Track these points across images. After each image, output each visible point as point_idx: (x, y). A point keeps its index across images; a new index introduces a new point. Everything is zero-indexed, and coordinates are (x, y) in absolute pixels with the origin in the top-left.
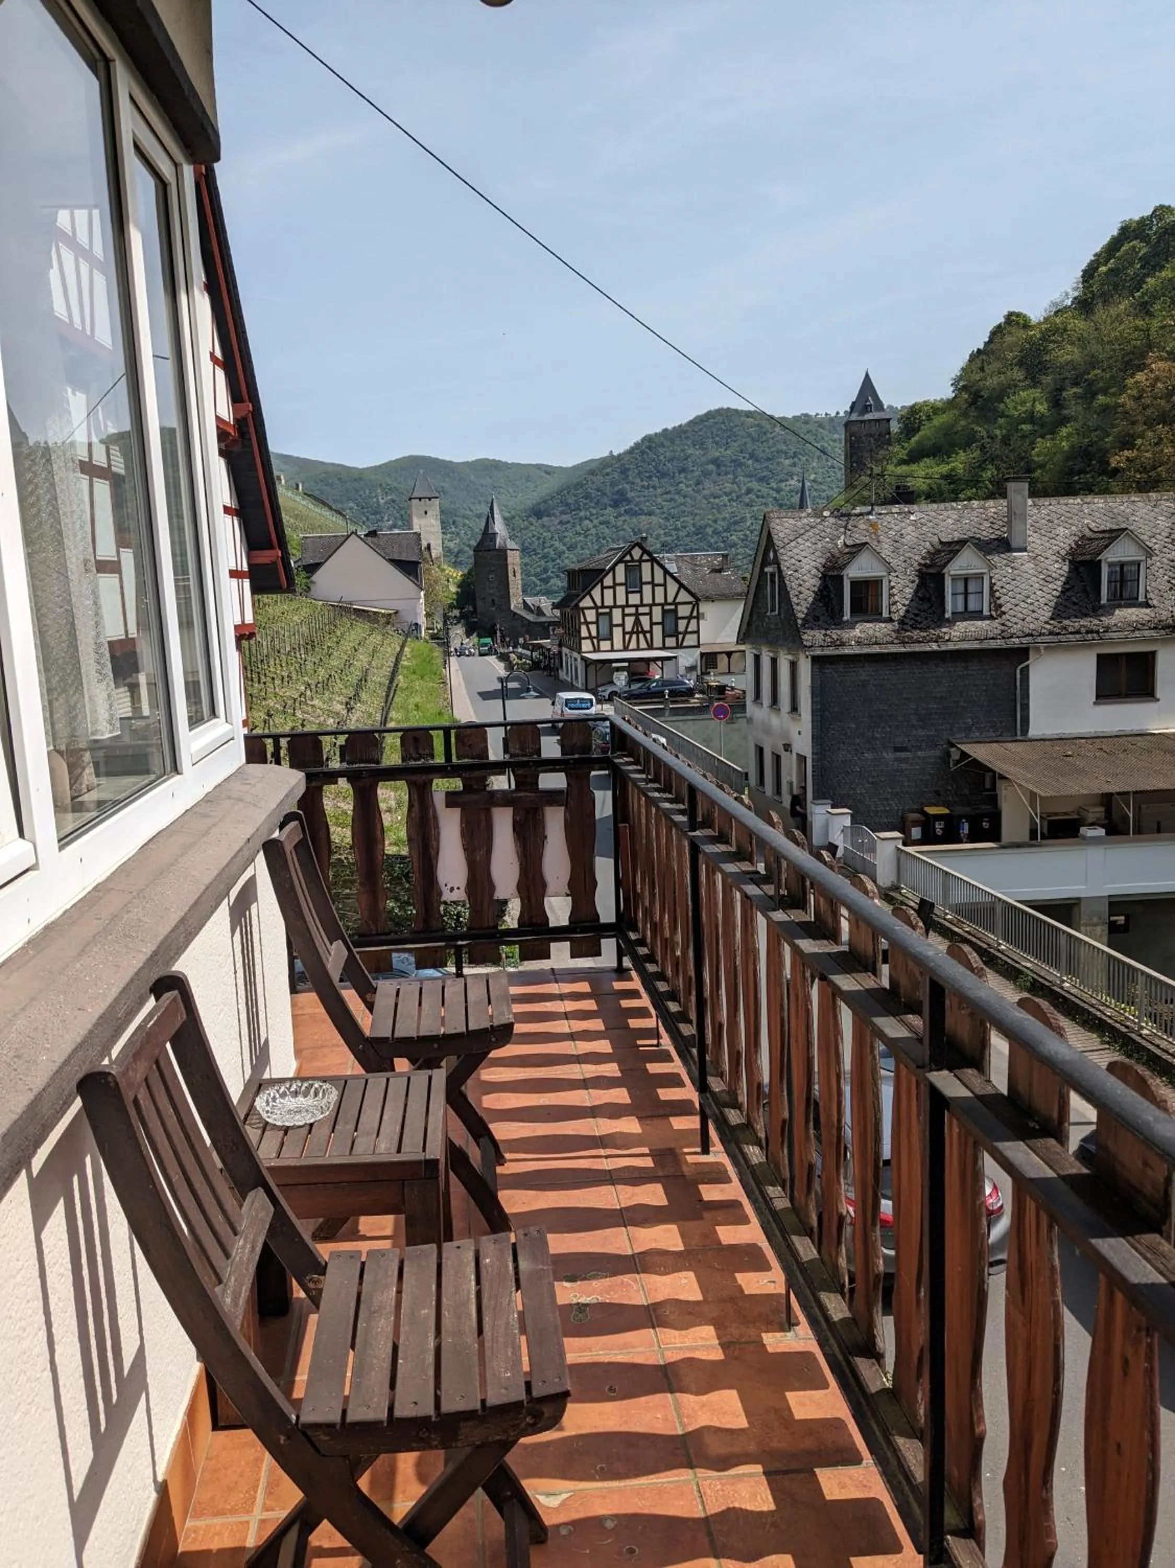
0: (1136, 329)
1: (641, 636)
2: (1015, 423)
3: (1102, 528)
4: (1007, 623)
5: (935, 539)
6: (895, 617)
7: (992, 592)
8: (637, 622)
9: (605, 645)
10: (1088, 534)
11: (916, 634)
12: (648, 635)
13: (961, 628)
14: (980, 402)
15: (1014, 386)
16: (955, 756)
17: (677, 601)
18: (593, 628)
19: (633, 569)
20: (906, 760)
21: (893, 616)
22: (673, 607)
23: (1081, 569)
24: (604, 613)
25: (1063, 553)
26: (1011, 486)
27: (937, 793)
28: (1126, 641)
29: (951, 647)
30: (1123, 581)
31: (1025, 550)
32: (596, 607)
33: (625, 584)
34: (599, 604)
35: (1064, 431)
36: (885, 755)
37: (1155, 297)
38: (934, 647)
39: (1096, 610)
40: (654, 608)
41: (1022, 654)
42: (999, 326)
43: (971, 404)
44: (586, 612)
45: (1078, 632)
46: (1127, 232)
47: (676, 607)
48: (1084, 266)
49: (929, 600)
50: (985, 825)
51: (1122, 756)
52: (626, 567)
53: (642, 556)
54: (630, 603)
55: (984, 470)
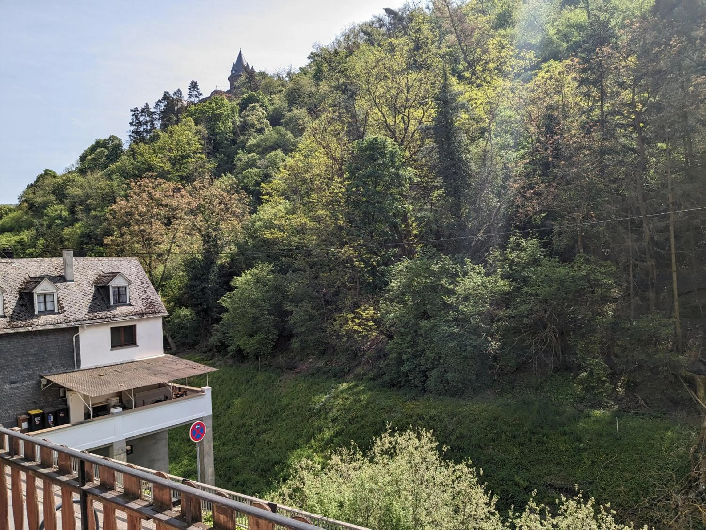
0: (107, 185)
2: (52, 220)
3: (108, 271)
4: (67, 315)
5: (27, 276)
6: (7, 315)
7: (59, 301)
10: (102, 274)
11: (19, 323)
13: (44, 319)
14: (34, 208)
15: (51, 203)
16: (44, 382)
20: (17, 388)
21: (6, 314)
23: (100, 290)
25: (91, 282)
26: (65, 252)
27: (35, 403)
28: (123, 321)
29: (39, 328)
30: (119, 294)
31: (73, 281)
35: (77, 225)
36: (5, 386)
37: (113, 172)
38: (30, 329)
39: (109, 308)
41: (76, 329)
42: (41, 175)
43: (29, 209)
45: (101, 318)
46: (98, 144)
48: (80, 154)
49: (25, 305)
50: (62, 415)
51: (125, 372)
55: (38, 240)
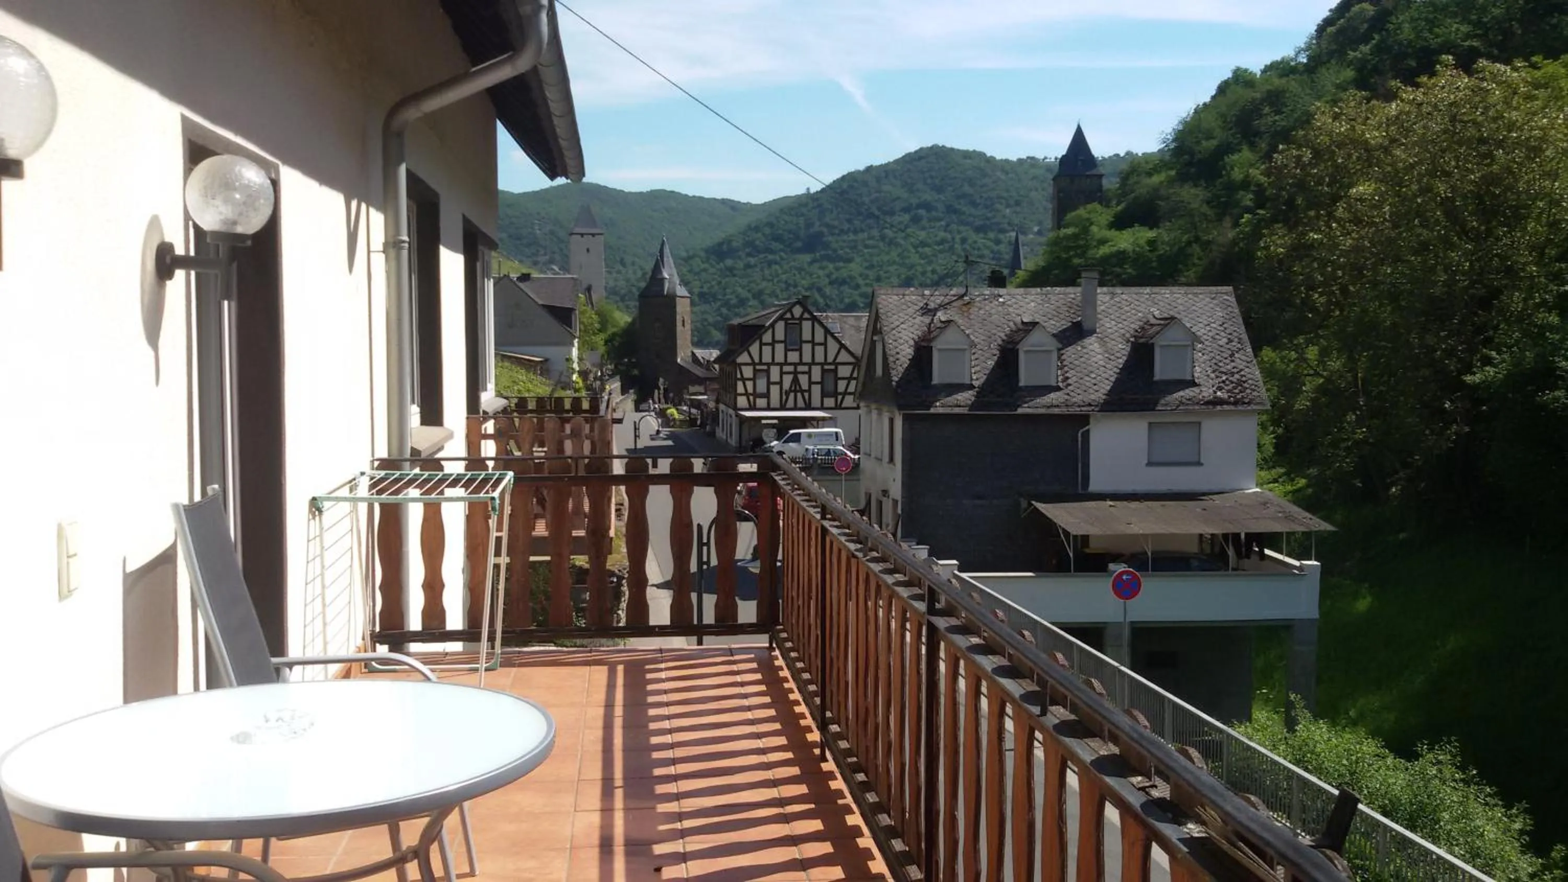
1: (799, 395)
3: (1164, 315)
4: (1072, 394)
5: (1018, 319)
6: (977, 384)
7: (1061, 366)
8: (795, 381)
9: (761, 402)
10: (1151, 320)
11: (992, 399)
12: (806, 395)
17: (838, 361)
18: (749, 385)
19: (793, 326)
21: (974, 383)
22: (833, 367)
23: (1140, 350)
24: (761, 369)
25: (1128, 335)
26: (1083, 276)
28: (1172, 412)
29: (1020, 411)
31: (1094, 332)
32: (753, 364)
33: (784, 342)
34: (757, 360)
36: (965, 502)
38: (1007, 411)
39: (1150, 385)
40: (813, 367)
41: (1083, 420)
44: (743, 368)
47: (836, 368)
49: (1006, 370)
52: (786, 324)
53: (803, 314)
54: (789, 360)
